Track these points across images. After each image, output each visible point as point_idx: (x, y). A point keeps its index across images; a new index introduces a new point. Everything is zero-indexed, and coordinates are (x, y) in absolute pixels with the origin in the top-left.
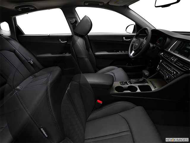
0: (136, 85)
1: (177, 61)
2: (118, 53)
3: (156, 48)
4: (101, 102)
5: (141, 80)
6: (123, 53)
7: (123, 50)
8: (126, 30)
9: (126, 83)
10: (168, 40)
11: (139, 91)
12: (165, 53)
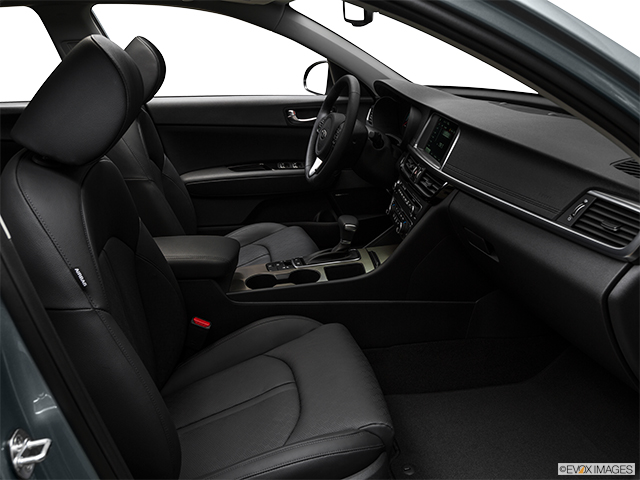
0: (319, 268)
1: (423, 175)
2: (273, 171)
3: (387, 143)
4: (207, 325)
5: (337, 249)
6: (295, 169)
7: (293, 161)
8: (305, 83)
9: (288, 263)
10: (413, 114)
11: (324, 279)
12: (409, 158)
